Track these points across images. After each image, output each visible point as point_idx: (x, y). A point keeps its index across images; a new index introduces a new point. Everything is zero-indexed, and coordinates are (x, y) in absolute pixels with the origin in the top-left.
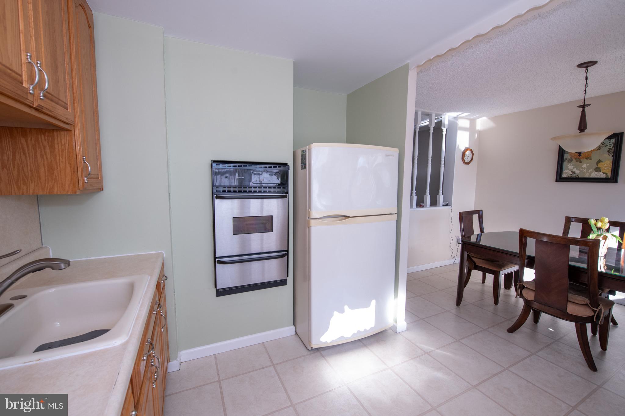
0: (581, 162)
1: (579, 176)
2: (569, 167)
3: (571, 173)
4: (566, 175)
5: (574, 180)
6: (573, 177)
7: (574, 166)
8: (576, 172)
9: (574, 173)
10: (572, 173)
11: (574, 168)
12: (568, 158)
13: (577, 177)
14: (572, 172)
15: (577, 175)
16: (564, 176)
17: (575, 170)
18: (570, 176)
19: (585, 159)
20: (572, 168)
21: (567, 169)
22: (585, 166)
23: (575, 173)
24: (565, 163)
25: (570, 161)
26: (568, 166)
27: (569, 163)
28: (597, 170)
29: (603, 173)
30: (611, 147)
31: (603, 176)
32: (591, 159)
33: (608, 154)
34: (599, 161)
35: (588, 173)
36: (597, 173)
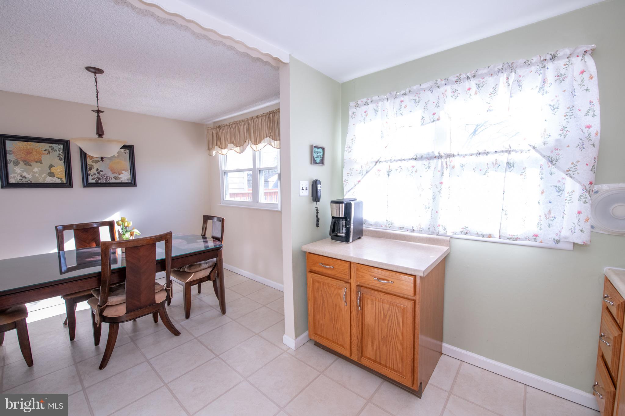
0: (30, 166)
1: (31, 181)
3: (21, 178)
4: (15, 180)
5: (27, 186)
6: (25, 182)
7: (23, 170)
8: (27, 177)
9: (25, 177)
10: (23, 178)
11: (23, 172)
12: (13, 160)
14: (21, 176)
15: (29, 180)
16: (12, 181)
17: (25, 174)
18: (20, 181)
19: (35, 163)
20: (21, 172)
21: (15, 173)
22: (36, 170)
24: (11, 166)
25: (16, 164)
26: (15, 169)
27: (15, 166)
28: (51, 175)
29: (57, 179)
30: (61, 153)
31: (59, 181)
32: (42, 163)
33: (59, 160)
34: (51, 166)
35: (41, 178)
36: (50, 178)
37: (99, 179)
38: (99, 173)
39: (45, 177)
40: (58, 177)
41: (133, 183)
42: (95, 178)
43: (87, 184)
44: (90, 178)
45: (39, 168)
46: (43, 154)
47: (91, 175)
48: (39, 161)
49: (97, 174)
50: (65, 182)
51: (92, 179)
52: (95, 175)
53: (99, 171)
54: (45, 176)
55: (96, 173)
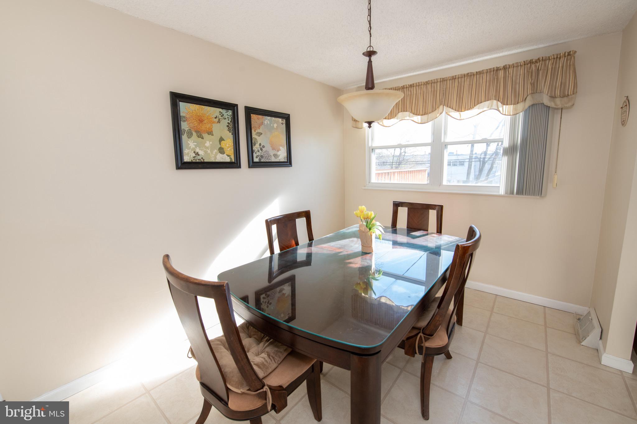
0: (203, 138)
1: (204, 160)
2: (189, 144)
3: (194, 155)
4: (189, 158)
5: (200, 166)
6: (198, 161)
7: (196, 144)
8: (200, 153)
9: (197, 154)
10: (196, 154)
11: (196, 146)
12: (186, 129)
13: (202, 160)
14: (194, 152)
15: (202, 158)
16: (186, 159)
17: (198, 150)
18: (194, 159)
19: (206, 134)
20: (194, 146)
21: (189, 148)
22: (208, 144)
23: (199, 155)
24: (184, 137)
25: (190, 135)
26: (189, 142)
27: (189, 138)
28: (222, 151)
29: (227, 156)
30: (230, 122)
31: (228, 160)
32: (213, 135)
33: (228, 130)
34: (221, 139)
35: (213, 156)
36: (221, 155)
37: (262, 156)
38: (261, 149)
39: (216, 155)
40: (227, 154)
41: (288, 162)
42: (258, 156)
43: (253, 165)
44: (255, 155)
45: (211, 142)
46: (214, 122)
47: (255, 151)
48: (210, 133)
49: (260, 151)
50: (233, 161)
51: (257, 158)
52: (258, 151)
53: (261, 147)
54: (216, 153)
55: (259, 149)
